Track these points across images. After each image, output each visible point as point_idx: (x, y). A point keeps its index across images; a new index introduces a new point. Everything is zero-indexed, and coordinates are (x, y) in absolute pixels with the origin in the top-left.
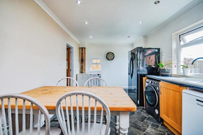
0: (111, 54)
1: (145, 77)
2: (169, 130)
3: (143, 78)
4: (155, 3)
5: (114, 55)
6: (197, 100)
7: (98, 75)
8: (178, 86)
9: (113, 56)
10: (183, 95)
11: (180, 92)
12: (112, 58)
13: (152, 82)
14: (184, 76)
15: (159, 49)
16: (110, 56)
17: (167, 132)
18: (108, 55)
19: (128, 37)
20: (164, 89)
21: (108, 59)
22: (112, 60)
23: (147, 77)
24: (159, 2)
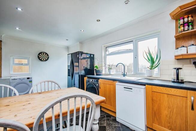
0: (45, 54)
1: (85, 77)
2: (106, 113)
3: (84, 78)
4: (97, 21)
5: (48, 55)
6: (124, 88)
7: (28, 78)
8: (112, 81)
9: (47, 57)
10: (117, 86)
11: (113, 85)
12: (46, 59)
13: (92, 81)
14: (110, 75)
15: (93, 55)
16: (43, 57)
17: (105, 114)
18: (41, 55)
19: (67, 40)
20: (103, 84)
21: (41, 60)
22: (46, 61)
23: (87, 77)
24: (100, 21)
